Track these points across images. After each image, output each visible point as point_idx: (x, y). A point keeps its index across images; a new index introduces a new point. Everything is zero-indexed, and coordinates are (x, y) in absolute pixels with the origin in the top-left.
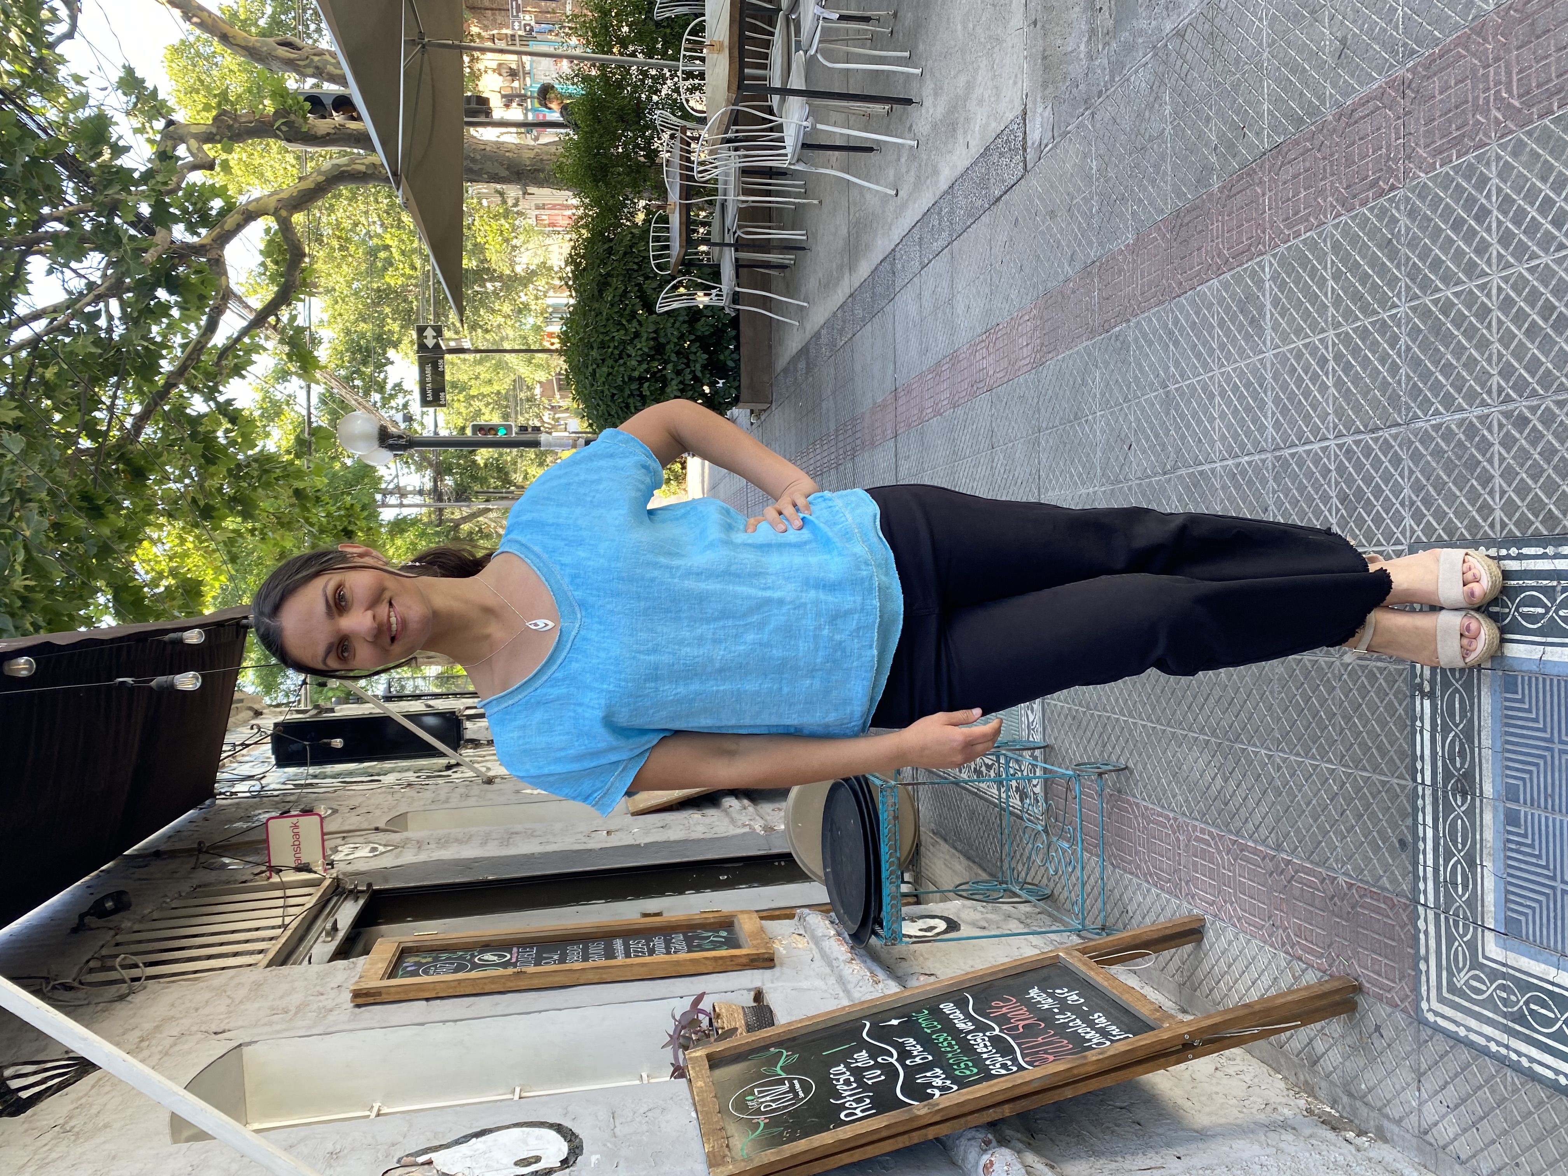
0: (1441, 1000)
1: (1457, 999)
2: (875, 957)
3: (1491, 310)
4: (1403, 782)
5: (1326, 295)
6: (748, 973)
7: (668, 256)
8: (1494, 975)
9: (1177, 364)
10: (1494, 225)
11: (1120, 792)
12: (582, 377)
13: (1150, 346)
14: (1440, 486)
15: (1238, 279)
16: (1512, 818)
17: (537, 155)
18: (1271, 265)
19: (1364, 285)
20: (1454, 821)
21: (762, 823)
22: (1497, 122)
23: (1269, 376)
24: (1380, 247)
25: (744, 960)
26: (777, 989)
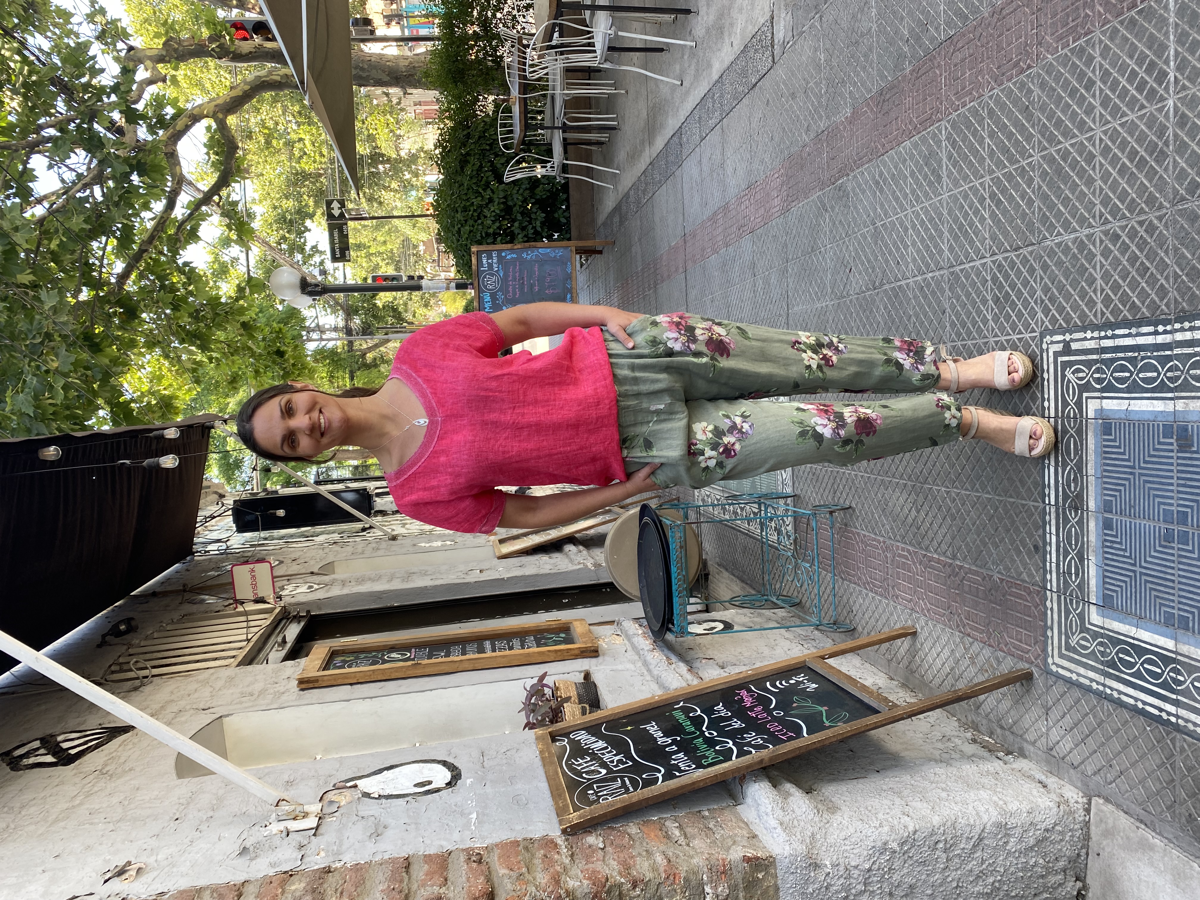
0: (1061, 656)
1: (1072, 655)
2: (670, 647)
3: (1095, 156)
4: (1036, 504)
5: (984, 149)
6: (580, 661)
7: (512, 138)
8: (1095, 635)
9: (882, 206)
10: (1098, 93)
11: (846, 525)
12: (450, 235)
13: (863, 193)
14: (1061, 288)
15: (924, 140)
16: (1107, 525)
17: (411, 63)
18: (946, 128)
19: (1009, 140)
20: (1070, 529)
21: (592, 561)
22: (1100, 14)
23: (945, 213)
24: (1021, 113)
25: (577, 652)
26: (598, 669)
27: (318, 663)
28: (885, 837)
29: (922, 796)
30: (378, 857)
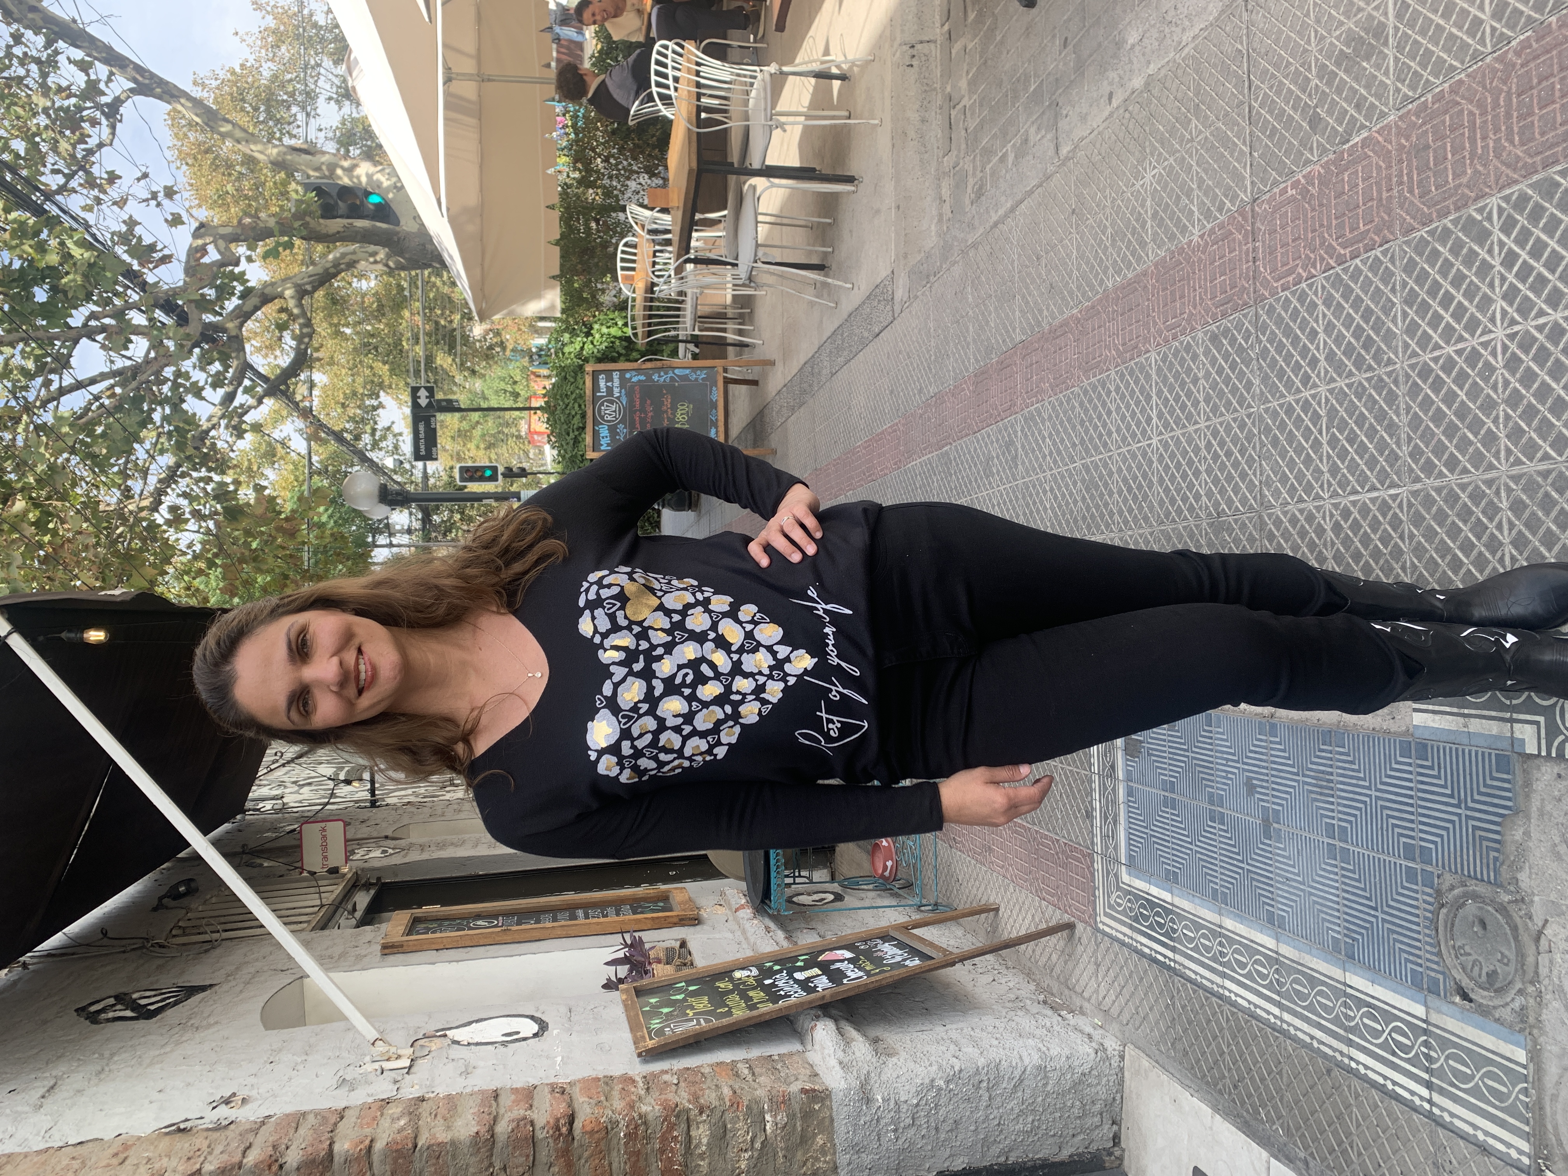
0: (1105, 914)
1: (1111, 912)
4: (1086, 773)
6: (676, 929)
8: (1125, 893)
16: (1130, 793)
20: (1108, 796)
25: (674, 920)
26: (695, 938)
27: (401, 929)
28: (933, 1075)
29: (976, 1044)
30: (468, 1090)
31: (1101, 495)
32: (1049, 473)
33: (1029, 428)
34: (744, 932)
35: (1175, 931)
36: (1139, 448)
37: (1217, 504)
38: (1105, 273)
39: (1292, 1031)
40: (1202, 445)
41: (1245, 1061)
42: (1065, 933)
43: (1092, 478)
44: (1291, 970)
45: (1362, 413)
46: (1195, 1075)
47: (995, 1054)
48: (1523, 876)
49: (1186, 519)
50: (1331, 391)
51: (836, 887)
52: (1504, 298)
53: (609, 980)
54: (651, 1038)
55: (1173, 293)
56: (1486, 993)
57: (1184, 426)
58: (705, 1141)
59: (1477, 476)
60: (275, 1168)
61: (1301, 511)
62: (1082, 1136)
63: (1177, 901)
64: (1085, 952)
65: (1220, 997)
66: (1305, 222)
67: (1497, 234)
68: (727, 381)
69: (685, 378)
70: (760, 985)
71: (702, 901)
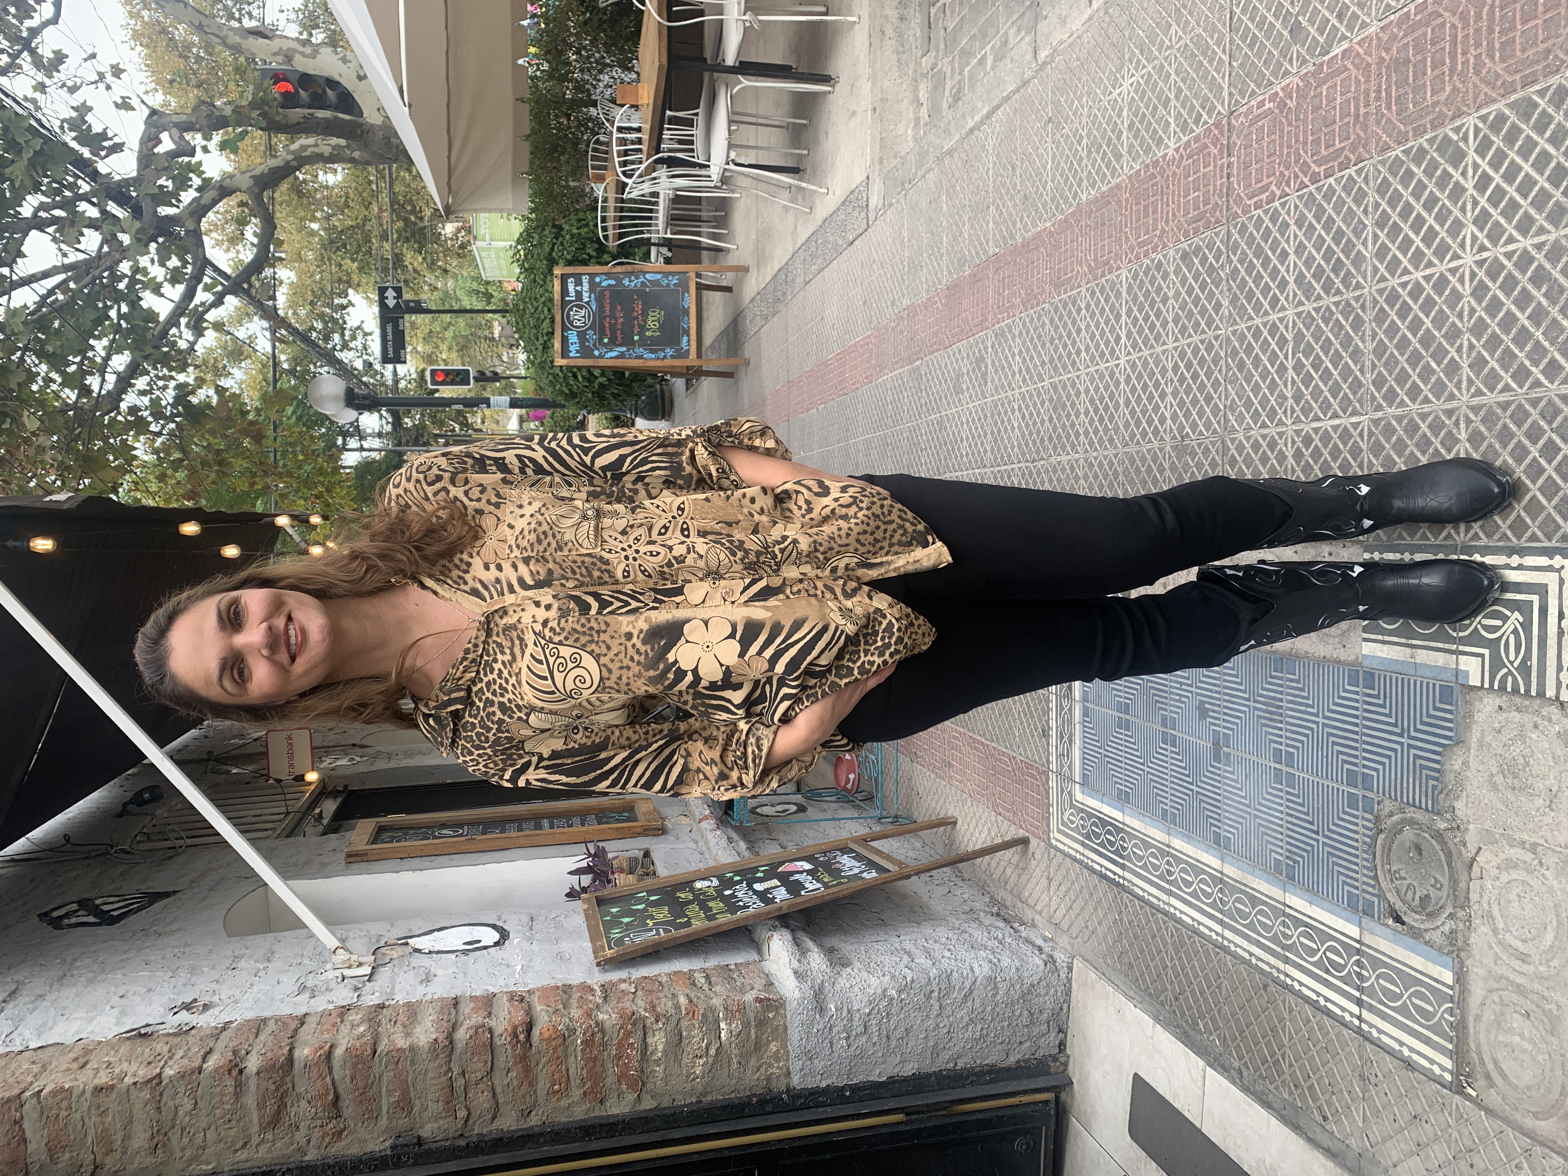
0: (1058, 830)
1: (1064, 829)
3: (1081, 393)
5: (1015, 365)
6: (641, 839)
8: (1078, 811)
9: (946, 396)
10: (1083, 339)
13: (933, 381)
15: (976, 343)
16: (1086, 713)
18: (991, 337)
19: (1031, 363)
23: (989, 415)
25: (639, 830)
26: (660, 849)
27: (366, 838)
28: (885, 985)
29: (928, 954)
30: (429, 997)
31: (1068, 415)
32: (1017, 391)
33: (1000, 344)
34: (707, 843)
35: (1124, 849)
36: (1107, 368)
37: (1181, 428)
38: (1079, 186)
39: (1233, 948)
40: (1170, 366)
41: (1186, 975)
42: (1019, 848)
43: (1060, 398)
44: (1234, 890)
45: (1328, 339)
46: (1139, 987)
47: (945, 964)
48: (1459, 805)
49: (1150, 441)
50: (1299, 315)
51: (799, 798)
52: (1474, 223)
53: (572, 888)
54: (610, 948)
55: (1146, 207)
56: (1417, 917)
57: (1152, 347)
58: (660, 1047)
59: (1438, 405)
60: (235, 1073)
61: (1264, 437)
62: (1028, 1044)
63: (1128, 820)
64: (1038, 866)
65: (1166, 913)
66: (1281, 137)
67: (1472, 156)
68: (700, 287)
69: (656, 283)
70: (720, 896)
71: (667, 811)
